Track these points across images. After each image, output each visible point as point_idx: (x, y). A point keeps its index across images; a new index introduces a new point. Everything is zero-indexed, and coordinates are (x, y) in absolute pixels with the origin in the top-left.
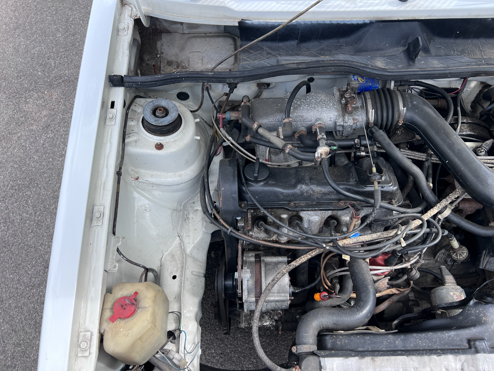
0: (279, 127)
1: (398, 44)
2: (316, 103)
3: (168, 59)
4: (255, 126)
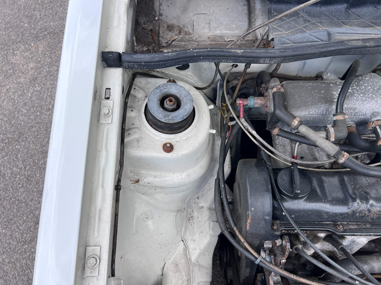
0: (328, 126)
3: (168, 23)
4: (295, 123)
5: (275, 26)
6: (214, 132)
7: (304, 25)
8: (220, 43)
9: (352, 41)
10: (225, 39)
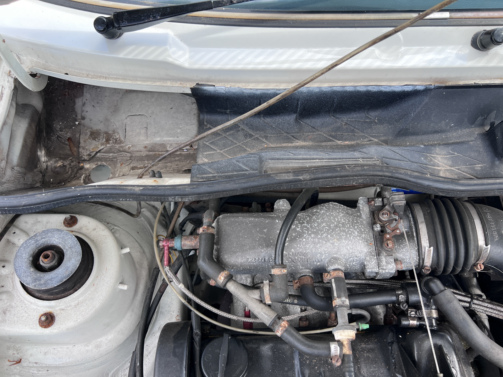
0: (264, 282)
1: (472, 122)
2: (328, 230)
3: (91, 128)
4: (221, 279)
5: (207, 144)
6: (125, 287)
7: (245, 142)
8: (160, 153)
9: (280, 175)
10: (168, 147)
